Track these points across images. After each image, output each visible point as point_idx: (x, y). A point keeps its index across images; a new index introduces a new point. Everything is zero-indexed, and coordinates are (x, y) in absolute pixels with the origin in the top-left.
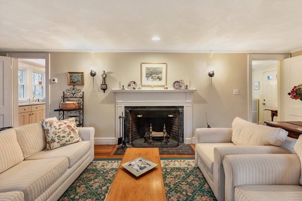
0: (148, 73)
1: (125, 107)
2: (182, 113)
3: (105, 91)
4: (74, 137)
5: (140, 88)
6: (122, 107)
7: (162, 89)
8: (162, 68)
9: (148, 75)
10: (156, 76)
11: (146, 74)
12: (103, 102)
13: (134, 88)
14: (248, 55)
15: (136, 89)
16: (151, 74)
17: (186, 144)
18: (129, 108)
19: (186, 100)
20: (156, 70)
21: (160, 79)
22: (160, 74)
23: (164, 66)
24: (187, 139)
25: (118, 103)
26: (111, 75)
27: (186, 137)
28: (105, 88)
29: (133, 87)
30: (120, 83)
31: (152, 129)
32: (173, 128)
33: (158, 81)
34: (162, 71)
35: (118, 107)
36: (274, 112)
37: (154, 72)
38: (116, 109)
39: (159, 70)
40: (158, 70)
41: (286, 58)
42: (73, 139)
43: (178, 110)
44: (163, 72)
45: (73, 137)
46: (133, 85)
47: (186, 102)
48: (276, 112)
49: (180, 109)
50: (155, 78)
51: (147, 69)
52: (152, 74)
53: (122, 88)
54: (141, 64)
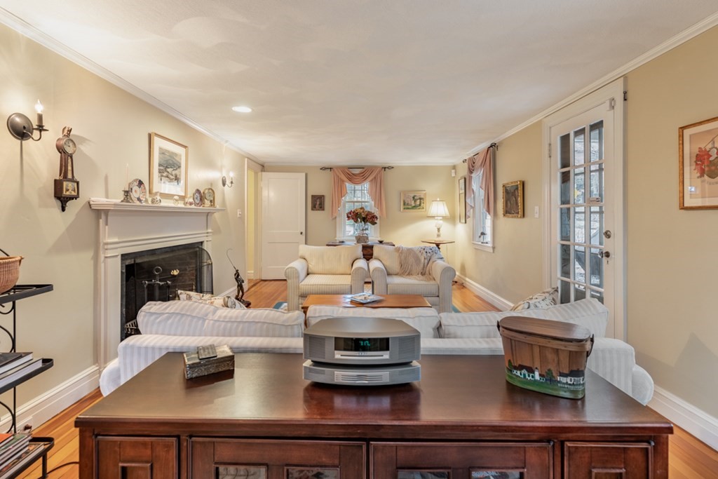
0: (162, 162)
1: (122, 256)
7: (181, 205)
8: (180, 156)
9: (162, 168)
10: (173, 173)
11: (160, 165)
13: (139, 200)
14: (246, 159)
15: (143, 203)
16: (167, 167)
18: (127, 259)
19: (207, 228)
21: (178, 180)
22: (178, 170)
23: (183, 152)
25: (104, 247)
29: (137, 197)
30: (106, 179)
33: (175, 185)
34: (180, 163)
37: (171, 162)
38: (103, 266)
39: (177, 158)
40: (175, 160)
43: (196, 250)
44: (182, 165)
46: (136, 191)
47: (206, 233)
50: (171, 177)
51: (162, 152)
53: (122, 199)
54: (150, 136)
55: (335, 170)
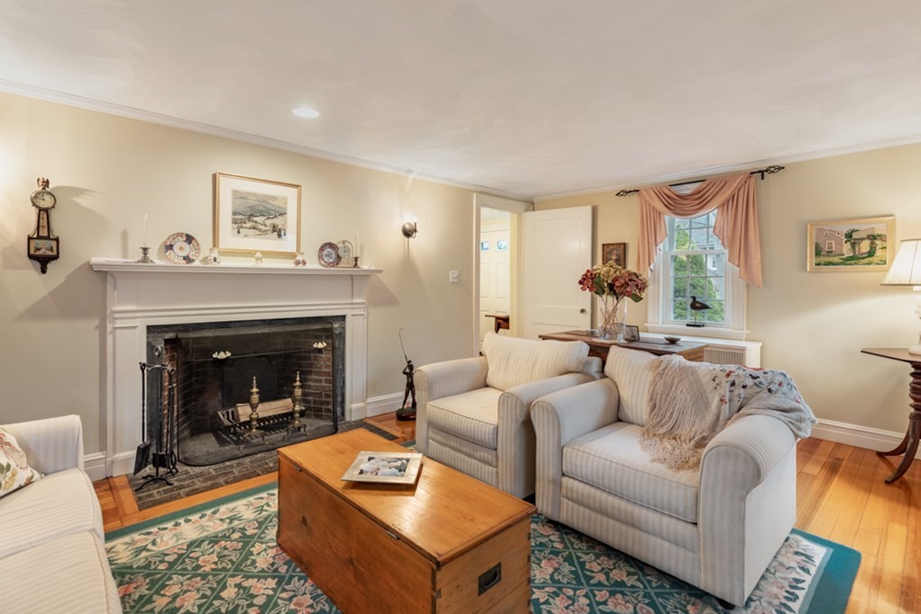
0: (240, 210)
1: (149, 328)
2: (342, 336)
3: (50, 266)
4: (13, 465)
5: (215, 260)
6: (136, 327)
7: (288, 265)
8: (285, 199)
9: (240, 217)
10: (268, 222)
11: (234, 214)
12: (36, 312)
13: (187, 259)
14: (475, 195)
15: (197, 263)
16: (251, 215)
17: (354, 422)
18: (166, 332)
19: (352, 297)
20: (268, 203)
21: (278, 231)
22: (280, 218)
23: (291, 193)
24: (354, 406)
25: (116, 315)
26: (80, 200)
27: (352, 403)
28: (49, 253)
29: (184, 255)
30: (124, 235)
31: (258, 393)
32: (309, 383)
33: (273, 239)
34: (285, 209)
35: (117, 331)
36: (500, 321)
37: (262, 208)
38: (109, 338)
39: (276, 203)
40: (272, 205)
41: (527, 211)
42: (9, 474)
43: (329, 326)
44: (289, 212)
45: (9, 466)
46: (182, 249)
47: (352, 304)
48: (506, 320)
49: (336, 325)
50: (263, 228)
51: (238, 195)
52: (255, 215)
53: (140, 258)
54: (214, 177)
55: (644, 192)
